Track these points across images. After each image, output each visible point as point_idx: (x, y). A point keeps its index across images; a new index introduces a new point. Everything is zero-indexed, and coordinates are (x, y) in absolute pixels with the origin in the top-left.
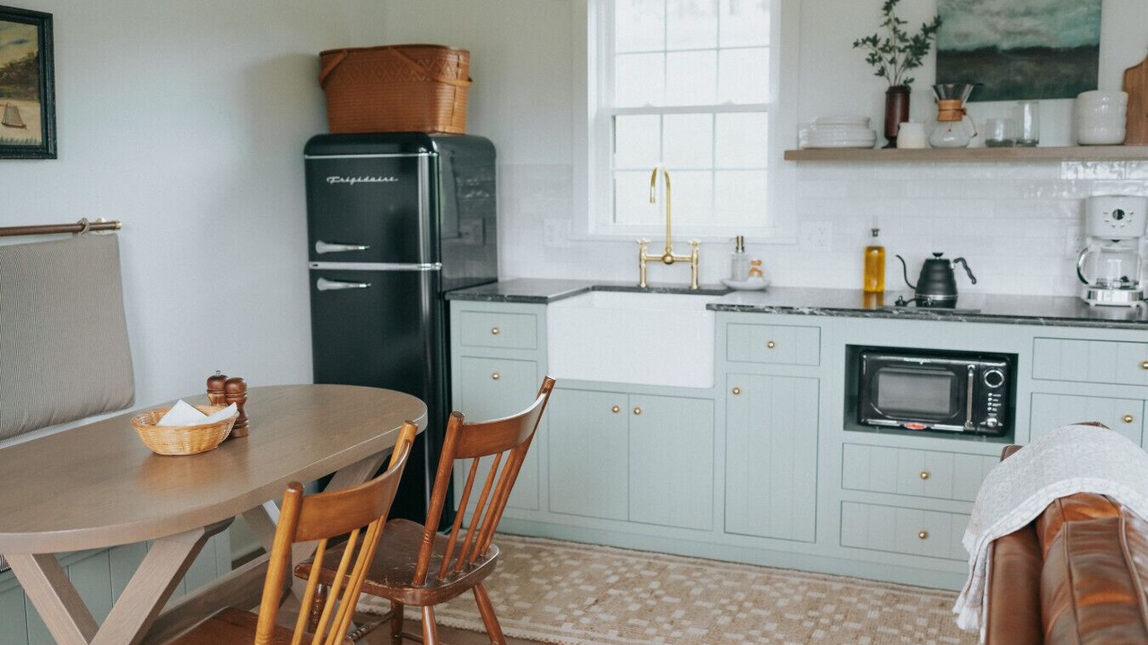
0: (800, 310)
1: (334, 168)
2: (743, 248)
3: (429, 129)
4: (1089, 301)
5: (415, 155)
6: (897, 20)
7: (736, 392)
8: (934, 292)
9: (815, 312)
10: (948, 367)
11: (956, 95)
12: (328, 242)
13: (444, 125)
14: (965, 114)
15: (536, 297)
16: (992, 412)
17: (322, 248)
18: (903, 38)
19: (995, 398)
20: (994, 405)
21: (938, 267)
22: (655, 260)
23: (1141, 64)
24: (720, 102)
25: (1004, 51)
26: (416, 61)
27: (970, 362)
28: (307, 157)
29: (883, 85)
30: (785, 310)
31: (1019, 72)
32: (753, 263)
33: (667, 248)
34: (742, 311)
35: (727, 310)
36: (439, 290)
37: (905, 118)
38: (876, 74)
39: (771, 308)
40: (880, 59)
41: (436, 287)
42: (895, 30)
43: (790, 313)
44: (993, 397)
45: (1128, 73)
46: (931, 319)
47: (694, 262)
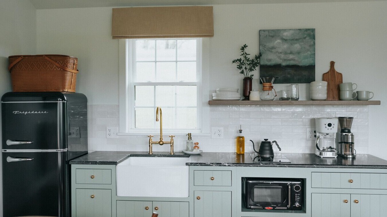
0: (224, 164)
1: (16, 107)
2: (191, 138)
3: (61, 91)
4: (320, 156)
5: (57, 102)
6: (246, 53)
7: (198, 198)
8: (266, 154)
9: (230, 165)
10: (280, 184)
11: (269, 81)
12: (13, 140)
13: (68, 89)
14: (272, 88)
15: (111, 162)
16: (297, 201)
17: (9, 143)
18: (248, 60)
19: (298, 195)
20: (298, 198)
21: (267, 145)
22: (155, 143)
23: (328, 72)
24: (178, 81)
25: (284, 66)
26: (56, 62)
27: (288, 182)
28: (2, 102)
29: (242, 76)
30: (218, 165)
31: (289, 73)
32: (195, 144)
33: (161, 138)
34: (201, 165)
35: (195, 165)
36: (66, 160)
37: (251, 89)
38: (240, 73)
39: (213, 164)
40: (242, 68)
41: (65, 158)
42: (245, 57)
43: (220, 166)
44: (297, 195)
45: (325, 75)
46: (275, 167)
47: (172, 144)
